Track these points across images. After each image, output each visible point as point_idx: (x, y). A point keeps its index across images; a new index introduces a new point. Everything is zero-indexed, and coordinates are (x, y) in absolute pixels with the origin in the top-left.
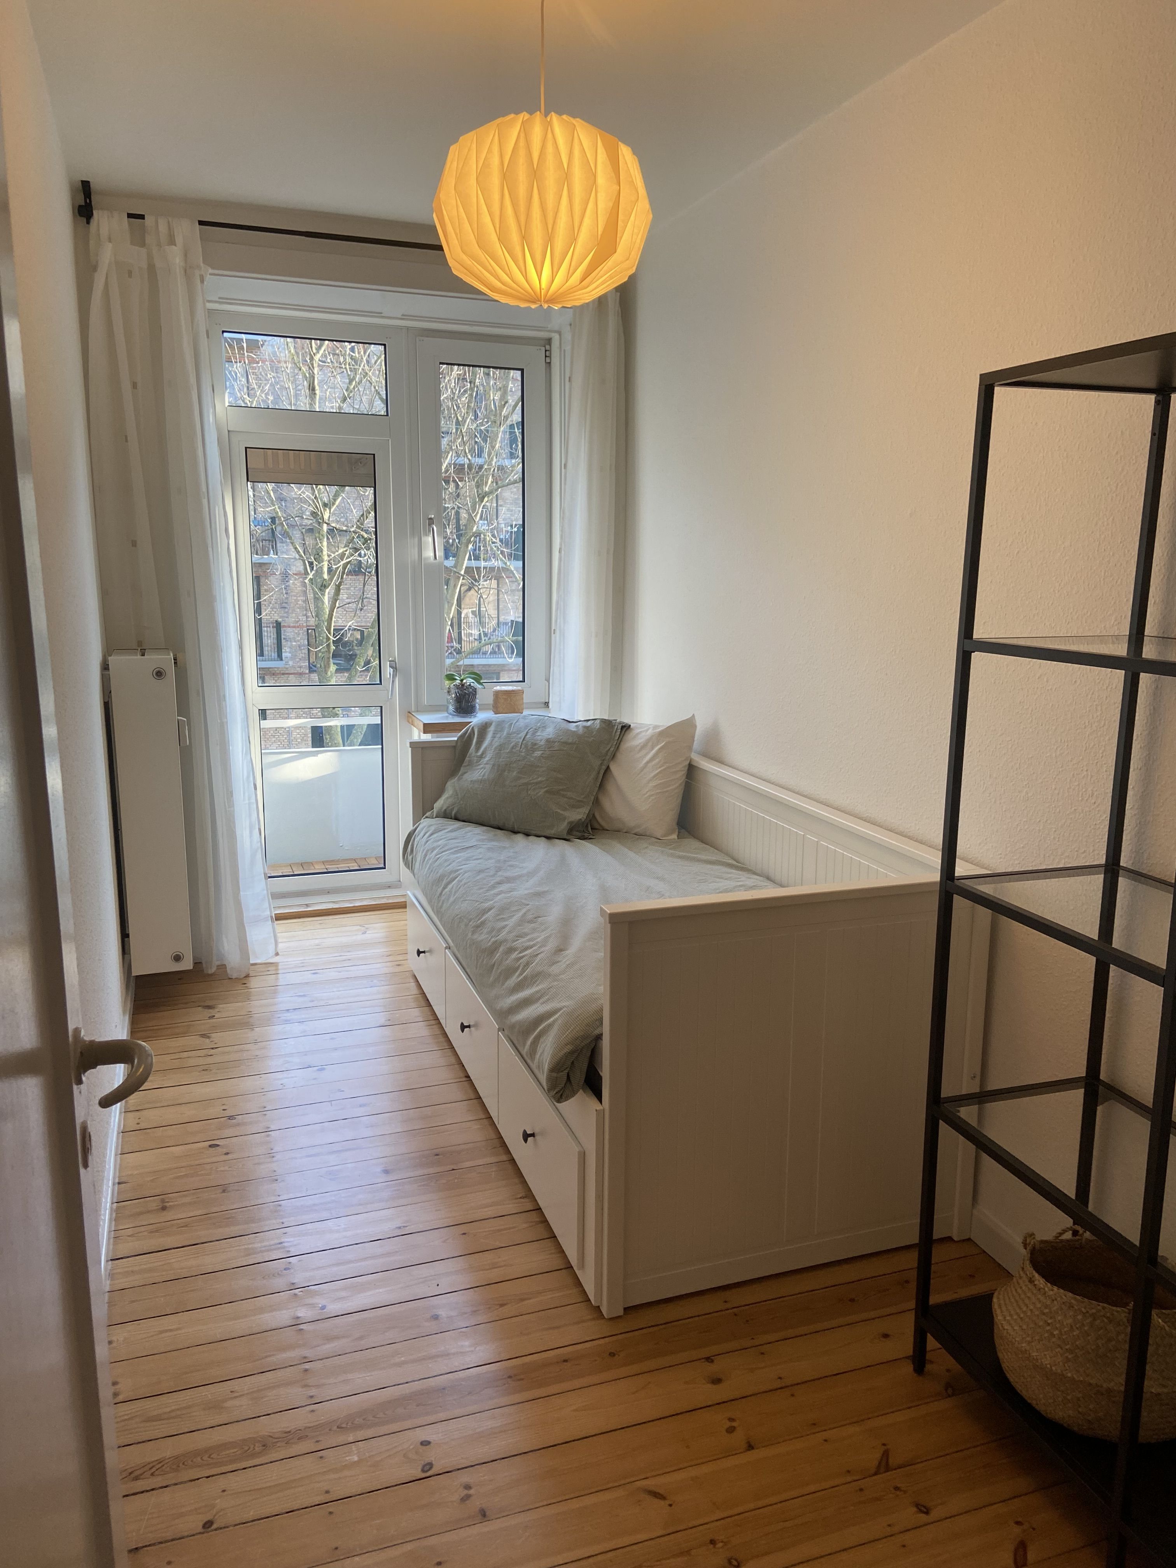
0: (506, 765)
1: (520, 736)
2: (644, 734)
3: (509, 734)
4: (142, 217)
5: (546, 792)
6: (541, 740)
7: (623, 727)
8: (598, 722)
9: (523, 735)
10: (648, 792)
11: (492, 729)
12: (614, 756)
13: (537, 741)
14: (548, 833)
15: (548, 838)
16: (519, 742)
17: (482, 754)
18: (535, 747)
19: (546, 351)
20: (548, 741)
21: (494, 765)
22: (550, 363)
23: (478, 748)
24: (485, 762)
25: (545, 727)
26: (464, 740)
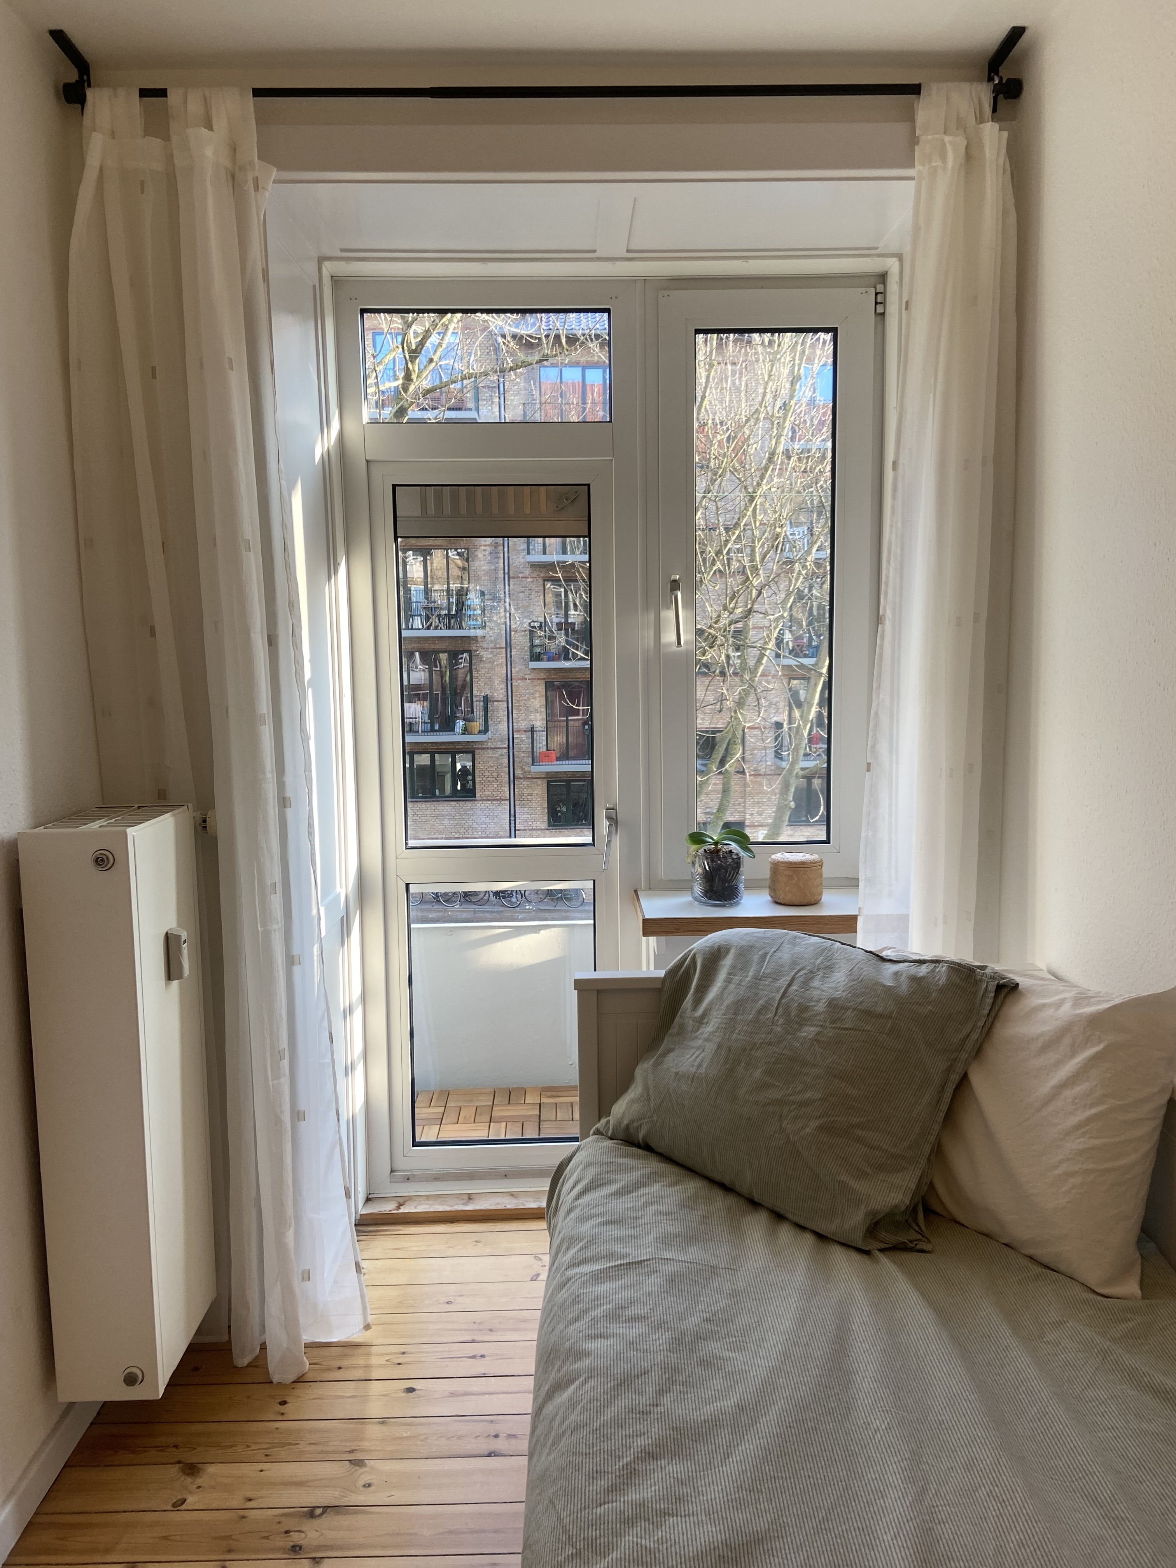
0: (744, 1050)
1: (777, 984)
2: (1050, 1012)
3: (758, 978)
4: (162, 93)
5: (821, 1128)
6: (819, 1001)
7: (1000, 988)
8: (943, 969)
9: (784, 981)
10: (1061, 1162)
11: (727, 962)
12: (978, 1052)
13: (811, 1000)
14: (823, 1227)
15: (821, 1237)
16: (773, 999)
17: (704, 1015)
18: (805, 1015)
19: (877, 294)
20: (833, 1005)
21: (720, 1047)
22: (883, 314)
23: (698, 1001)
24: (705, 1036)
25: (829, 968)
26: (677, 978)
